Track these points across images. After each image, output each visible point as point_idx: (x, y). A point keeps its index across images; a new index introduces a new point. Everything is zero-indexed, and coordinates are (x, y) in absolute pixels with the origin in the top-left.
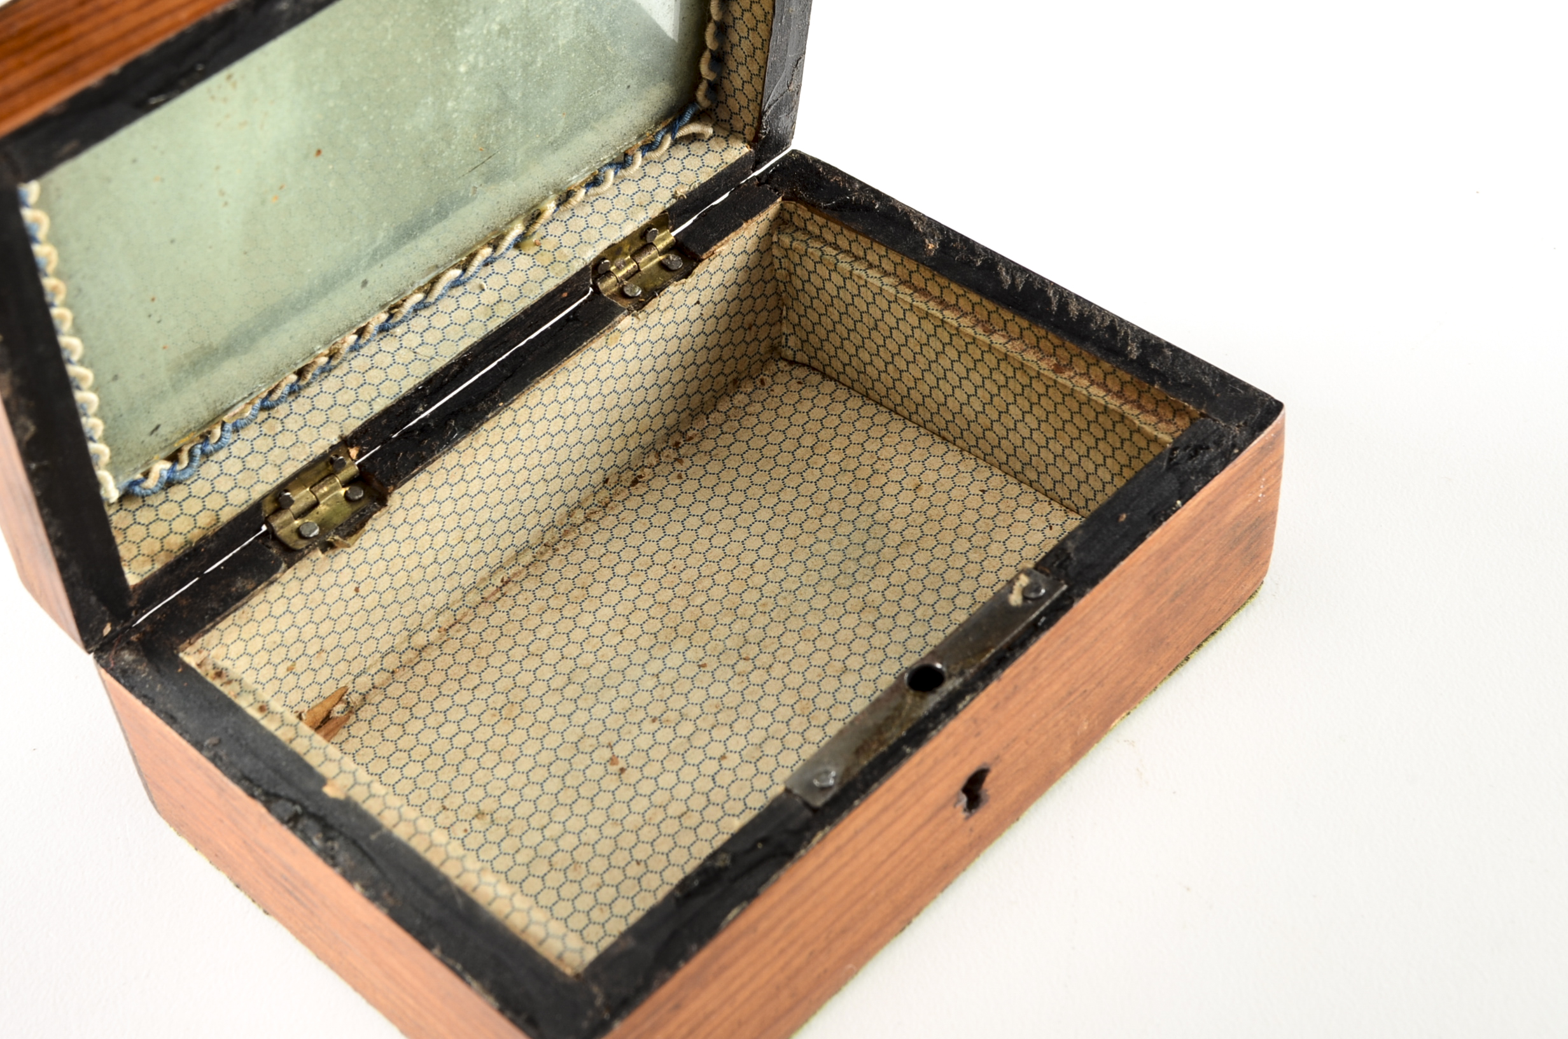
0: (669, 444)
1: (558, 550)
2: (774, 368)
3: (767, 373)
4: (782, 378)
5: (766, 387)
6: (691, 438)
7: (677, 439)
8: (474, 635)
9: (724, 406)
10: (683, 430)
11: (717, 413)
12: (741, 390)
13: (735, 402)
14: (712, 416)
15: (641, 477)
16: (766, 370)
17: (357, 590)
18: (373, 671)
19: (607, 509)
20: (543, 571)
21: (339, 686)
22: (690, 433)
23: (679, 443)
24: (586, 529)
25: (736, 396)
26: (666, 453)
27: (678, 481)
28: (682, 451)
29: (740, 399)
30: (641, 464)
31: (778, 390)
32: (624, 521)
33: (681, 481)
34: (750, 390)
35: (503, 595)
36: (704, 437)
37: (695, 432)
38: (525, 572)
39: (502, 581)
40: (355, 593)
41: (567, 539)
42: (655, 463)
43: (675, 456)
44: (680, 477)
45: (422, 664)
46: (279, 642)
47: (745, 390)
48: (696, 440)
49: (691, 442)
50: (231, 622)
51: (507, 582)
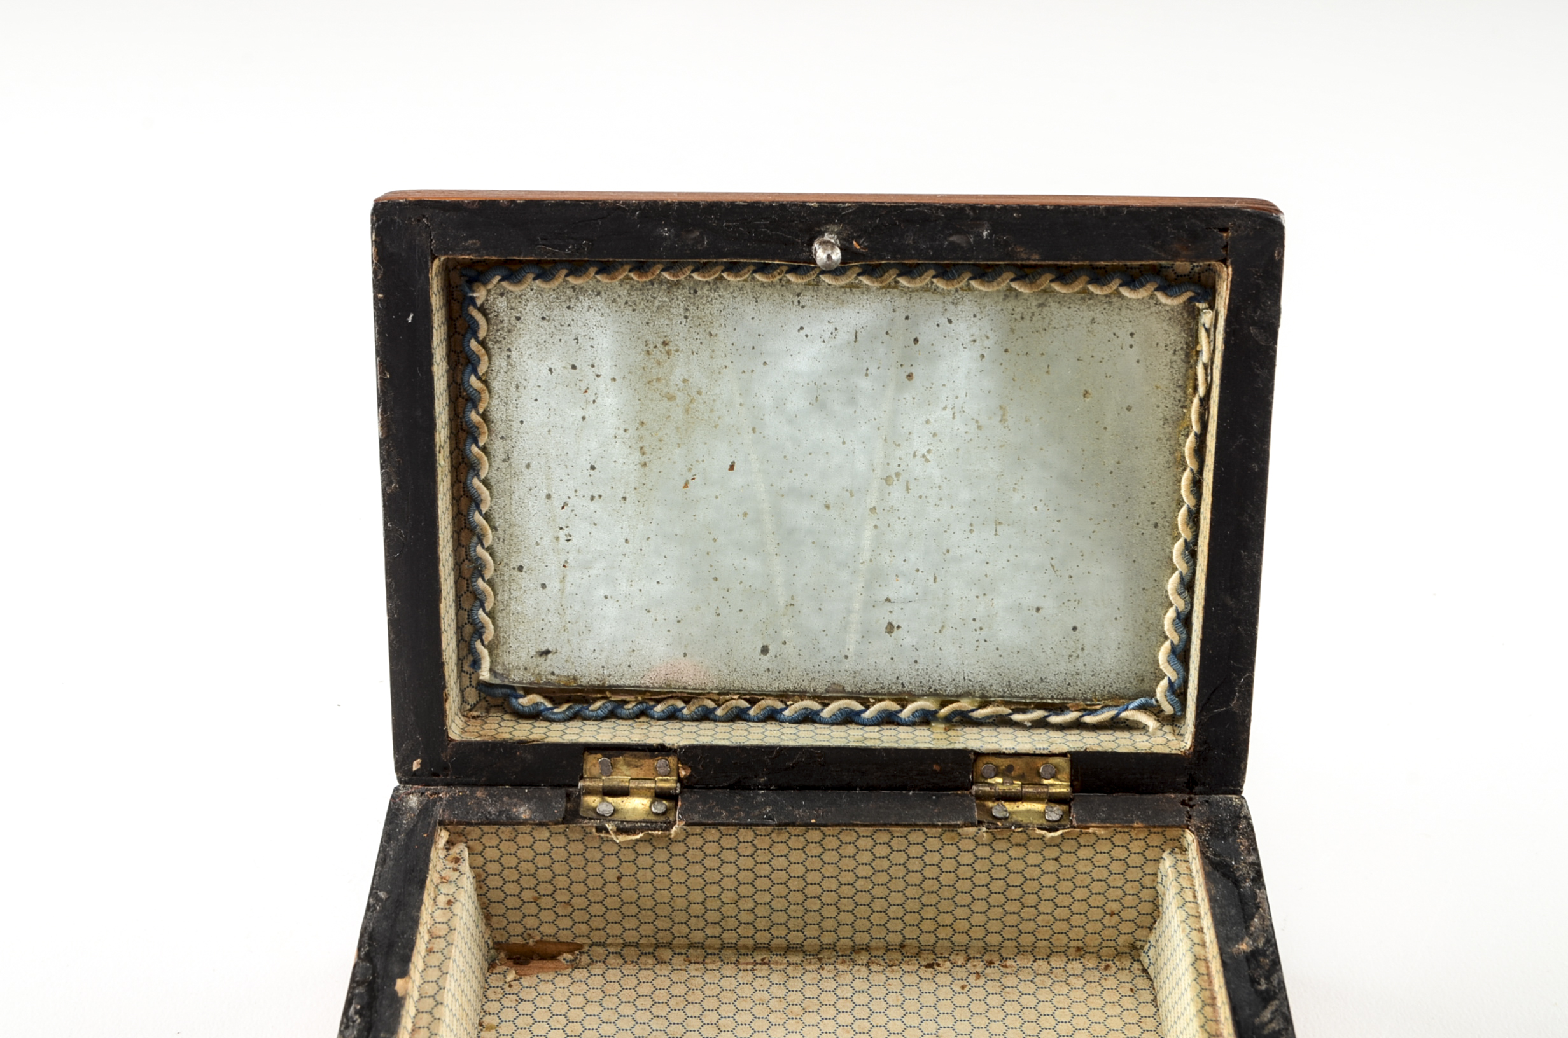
0: (984, 958)
1: (823, 969)
2: (1127, 964)
3: (1118, 963)
4: (1124, 976)
5: (1104, 973)
6: (1006, 967)
7: (994, 960)
8: (702, 980)
9: (1056, 961)
10: (1005, 956)
11: (1046, 963)
12: (1082, 960)
13: (1069, 966)
14: (1040, 963)
15: (938, 965)
16: (1119, 960)
17: (619, 878)
18: (611, 950)
19: (889, 969)
20: (796, 975)
21: (575, 941)
22: (1009, 963)
23: (994, 963)
24: (858, 970)
25: (1074, 962)
26: (976, 962)
27: (958, 989)
28: (988, 970)
29: (1076, 966)
30: (947, 956)
31: (1111, 983)
32: (888, 987)
33: (961, 991)
34: (1091, 966)
35: (752, 970)
36: (1016, 974)
37: (1014, 964)
38: (784, 966)
39: (763, 960)
40: (616, 880)
41: (838, 966)
42: (959, 964)
43: (979, 970)
44: (963, 987)
45: (650, 972)
46: (532, 873)
47: (1086, 963)
48: (1008, 970)
49: (1002, 969)
50: (494, 831)
51: (765, 964)
